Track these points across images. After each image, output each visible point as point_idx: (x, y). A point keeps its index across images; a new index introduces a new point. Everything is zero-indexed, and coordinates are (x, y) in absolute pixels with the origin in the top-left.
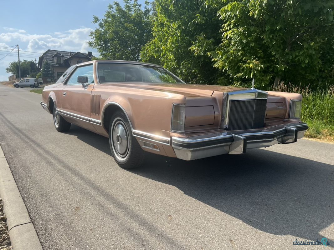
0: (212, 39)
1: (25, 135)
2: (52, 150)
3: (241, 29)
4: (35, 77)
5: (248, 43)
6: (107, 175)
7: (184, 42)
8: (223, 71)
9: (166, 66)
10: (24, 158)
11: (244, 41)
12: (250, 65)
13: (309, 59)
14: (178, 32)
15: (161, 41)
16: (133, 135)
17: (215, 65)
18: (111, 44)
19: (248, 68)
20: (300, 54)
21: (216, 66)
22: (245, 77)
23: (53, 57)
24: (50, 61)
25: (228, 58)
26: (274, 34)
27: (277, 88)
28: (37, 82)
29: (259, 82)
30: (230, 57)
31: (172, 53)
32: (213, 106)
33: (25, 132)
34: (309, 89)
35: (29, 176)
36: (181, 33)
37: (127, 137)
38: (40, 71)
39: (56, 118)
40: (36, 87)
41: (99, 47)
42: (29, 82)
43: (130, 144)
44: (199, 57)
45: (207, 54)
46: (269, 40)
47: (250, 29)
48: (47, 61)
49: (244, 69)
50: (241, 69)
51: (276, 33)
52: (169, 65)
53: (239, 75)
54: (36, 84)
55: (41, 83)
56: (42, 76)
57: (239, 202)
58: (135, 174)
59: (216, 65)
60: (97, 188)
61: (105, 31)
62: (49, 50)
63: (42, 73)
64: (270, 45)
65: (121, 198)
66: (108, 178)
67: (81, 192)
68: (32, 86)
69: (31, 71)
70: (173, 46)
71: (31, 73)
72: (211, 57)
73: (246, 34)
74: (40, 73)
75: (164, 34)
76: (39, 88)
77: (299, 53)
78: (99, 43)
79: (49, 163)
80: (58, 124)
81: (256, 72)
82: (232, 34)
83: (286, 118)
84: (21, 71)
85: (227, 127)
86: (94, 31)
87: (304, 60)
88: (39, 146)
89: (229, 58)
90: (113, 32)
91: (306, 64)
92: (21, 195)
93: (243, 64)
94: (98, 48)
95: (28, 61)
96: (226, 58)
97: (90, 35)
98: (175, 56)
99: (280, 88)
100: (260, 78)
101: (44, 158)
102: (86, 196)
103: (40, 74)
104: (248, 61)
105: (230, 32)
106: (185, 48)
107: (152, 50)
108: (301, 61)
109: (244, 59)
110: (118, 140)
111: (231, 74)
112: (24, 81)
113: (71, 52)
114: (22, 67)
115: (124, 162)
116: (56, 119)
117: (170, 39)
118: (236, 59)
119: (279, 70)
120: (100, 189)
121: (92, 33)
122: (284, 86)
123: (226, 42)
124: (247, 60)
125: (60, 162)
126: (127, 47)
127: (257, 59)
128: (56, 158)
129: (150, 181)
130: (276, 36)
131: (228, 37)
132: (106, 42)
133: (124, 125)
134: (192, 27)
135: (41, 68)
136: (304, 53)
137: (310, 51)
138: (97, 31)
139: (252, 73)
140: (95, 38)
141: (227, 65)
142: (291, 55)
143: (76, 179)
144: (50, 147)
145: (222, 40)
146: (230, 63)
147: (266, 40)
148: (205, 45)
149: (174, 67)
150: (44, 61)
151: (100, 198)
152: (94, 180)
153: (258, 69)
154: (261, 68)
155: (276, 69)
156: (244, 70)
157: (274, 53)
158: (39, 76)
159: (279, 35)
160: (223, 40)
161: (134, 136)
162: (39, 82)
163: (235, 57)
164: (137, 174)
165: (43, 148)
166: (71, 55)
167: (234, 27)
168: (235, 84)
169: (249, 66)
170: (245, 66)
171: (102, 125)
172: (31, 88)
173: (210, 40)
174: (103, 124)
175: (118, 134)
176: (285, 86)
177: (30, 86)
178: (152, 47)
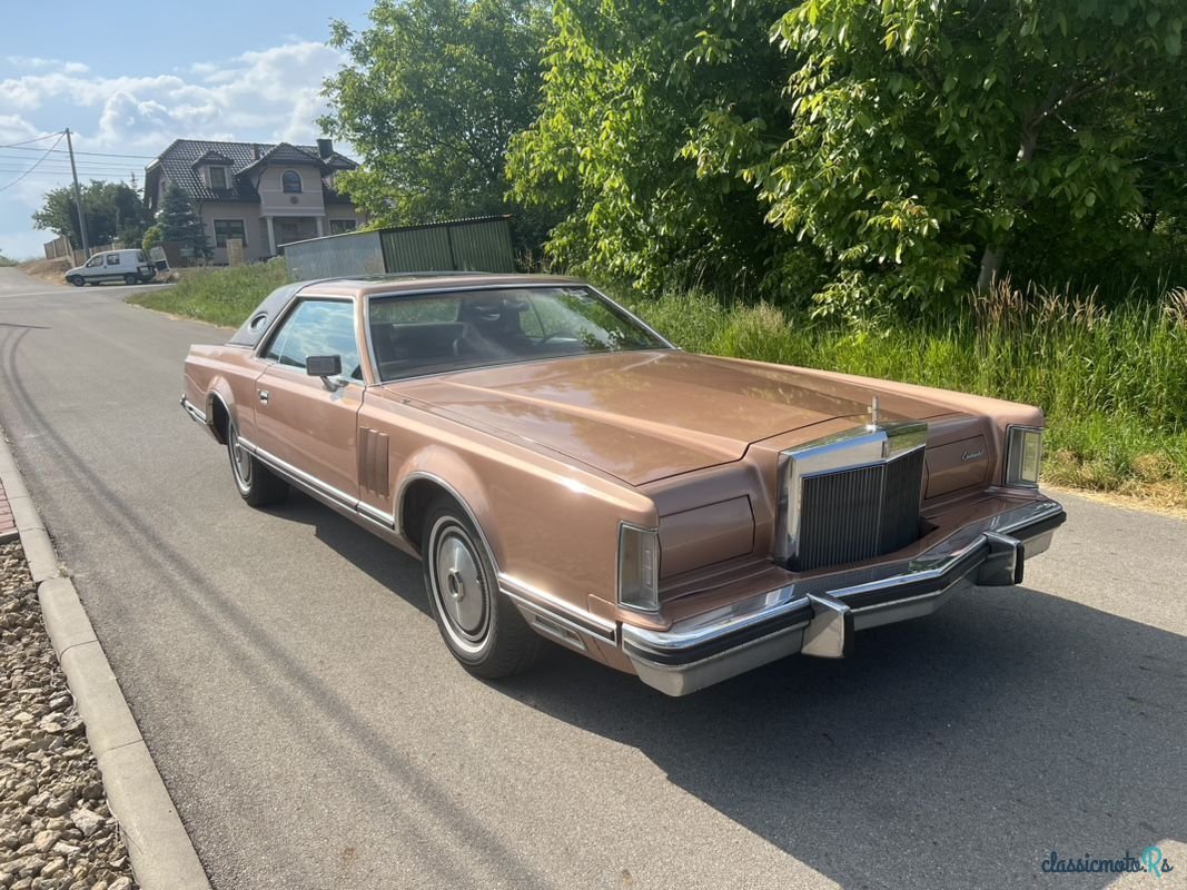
0: (755, 121)
1: (145, 530)
2: (243, 601)
3: (857, 90)
4: (139, 246)
5: (883, 137)
6: (427, 708)
7: (661, 127)
8: (800, 239)
9: (599, 212)
10: (159, 640)
11: (868, 131)
12: (892, 219)
13: (1100, 187)
14: (635, 92)
15: (577, 123)
16: (501, 590)
17: (771, 217)
18: (402, 119)
19: (886, 228)
20: (1067, 175)
21: (772, 221)
22: (877, 258)
23: (195, 168)
24: (184, 184)
25: (813, 193)
26: (974, 102)
27: (988, 298)
28: (145, 264)
29: (924, 276)
30: (823, 189)
31: (617, 170)
32: (748, 496)
33: (140, 511)
34: (1097, 304)
35: (186, 723)
36: (646, 95)
37: (482, 583)
38: (154, 222)
39: (240, 461)
40: (146, 280)
41: (359, 135)
42: (118, 262)
43: (493, 610)
44: (714, 180)
45: (742, 176)
46: (956, 125)
47: (889, 87)
48: (174, 182)
49: (871, 228)
50: (861, 231)
51: (982, 101)
52: (610, 210)
53: (855, 251)
54: (142, 269)
55: (161, 266)
56: (161, 238)
57: (835, 808)
58: (513, 701)
59: (773, 217)
60: (399, 767)
61: (375, 76)
62: (179, 142)
63: (161, 227)
64: (962, 145)
65: (478, 803)
66: (432, 719)
67: (352, 783)
68: (132, 278)
69: (122, 222)
70: (620, 144)
71: (123, 228)
72: (756, 186)
73: (876, 106)
74: (154, 228)
75: (588, 98)
76: (155, 282)
77: (1063, 168)
78: (358, 120)
79: (239, 659)
80: (246, 480)
81: (912, 244)
82: (824, 107)
83: (993, 483)
84: (86, 220)
85: (794, 554)
86: (336, 78)
87: (1079, 195)
88: (198, 580)
89: (819, 193)
90: (404, 78)
91: (1088, 207)
92: (175, 805)
93: (866, 213)
94: (353, 140)
95: (107, 184)
96: (808, 192)
97: (323, 93)
98: (628, 181)
99: (999, 297)
100: (926, 263)
101: (222, 639)
102: (370, 803)
103: (156, 233)
104: (884, 206)
105: (820, 96)
106: (661, 146)
107: (546, 156)
108: (1070, 199)
109: (869, 196)
110: (454, 588)
111: (828, 244)
112: (99, 261)
113: (256, 146)
114: (88, 205)
115: (480, 659)
116: (239, 465)
117: (607, 118)
118: (843, 196)
119: (995, 227)
120: (412, 769)
121: (329, 85)
122: (1012, 294)
123: (805, 133)
124: (883, 200)
125: (276, 654)
126: (457, 128)
127: (915, 197)
128: (259, 638)
129: (562, 728)
130: (982, 111)
131: (813, 118)
132: (380, 115)
133: (469, 542)
134: (684, 76)
135: (155, 208)
136: (1082, 168)
137: (1103, 163)
138: (347, 76)
139: (901, 245)
140: (342, 104)
141: (811, 215)
142: (1035, 176)
143: (331, 728)
144: (232, 582)
145: (792, 127)
146: (821, 208)
147: (947, 128)
148: (732, 143)
149: (628, 217)
150: (164, 183)
151: (415, 810)
152: (389, 730)
153: (919, 231)
154: (931, 228)
155: (983, 224)
156: (873, 234)
157: (974, 171)
158: (152, 239)
159: (993, 107)
160: (796, 128)
161: (506, 595)
162: (154, 261)
163: (841, 186)
164: (521, 698)
165: (212, 593)
166: (257, 157)
167: (833, 80)
168: (841, 281)
169: (890, 224)
170: (875, 222)
171: (397, 531)
172: (127, 284)
173: (748, 124)
174: (401, 528)
175: (454, 570)
176: (1016, 293)
177: (122, 277)
178: (547, 144)
